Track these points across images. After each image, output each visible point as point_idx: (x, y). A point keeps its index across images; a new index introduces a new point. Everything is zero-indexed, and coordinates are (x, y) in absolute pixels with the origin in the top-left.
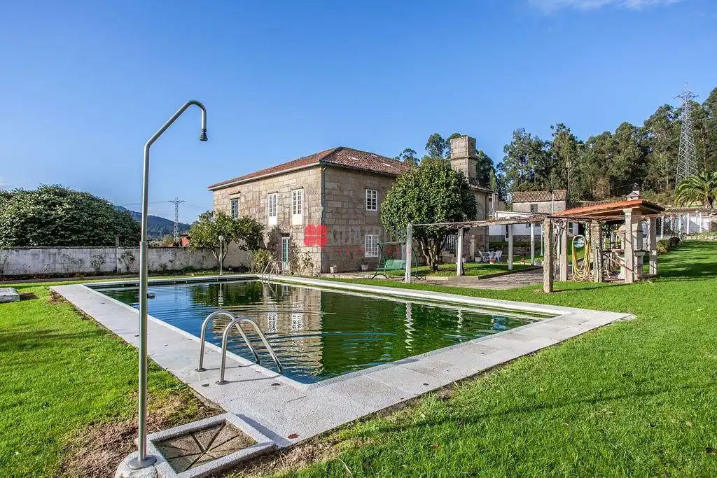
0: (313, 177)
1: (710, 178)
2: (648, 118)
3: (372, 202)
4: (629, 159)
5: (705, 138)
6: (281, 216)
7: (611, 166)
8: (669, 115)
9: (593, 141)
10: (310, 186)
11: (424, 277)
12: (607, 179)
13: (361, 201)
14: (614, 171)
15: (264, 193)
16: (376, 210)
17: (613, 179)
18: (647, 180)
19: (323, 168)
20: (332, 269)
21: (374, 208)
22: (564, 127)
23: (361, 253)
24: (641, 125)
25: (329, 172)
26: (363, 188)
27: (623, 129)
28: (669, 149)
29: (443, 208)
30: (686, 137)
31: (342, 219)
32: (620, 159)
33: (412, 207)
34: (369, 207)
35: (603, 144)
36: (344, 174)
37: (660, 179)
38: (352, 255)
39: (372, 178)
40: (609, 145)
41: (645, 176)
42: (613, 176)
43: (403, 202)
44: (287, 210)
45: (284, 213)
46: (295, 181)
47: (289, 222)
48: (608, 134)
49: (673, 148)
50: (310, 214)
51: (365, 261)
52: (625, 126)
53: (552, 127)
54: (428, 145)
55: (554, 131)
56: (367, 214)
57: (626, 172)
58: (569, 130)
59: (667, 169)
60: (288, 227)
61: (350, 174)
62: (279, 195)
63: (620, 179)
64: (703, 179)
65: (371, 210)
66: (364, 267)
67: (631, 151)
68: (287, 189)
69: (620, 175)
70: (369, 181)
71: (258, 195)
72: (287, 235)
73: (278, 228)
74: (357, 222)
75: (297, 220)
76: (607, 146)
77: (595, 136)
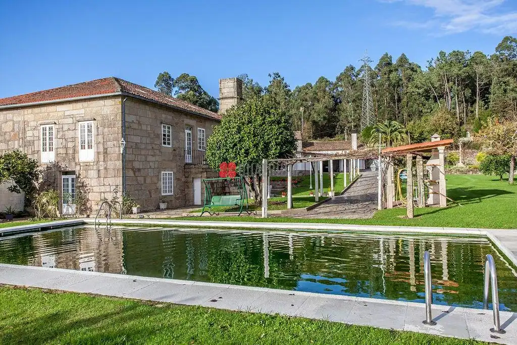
0: (111, 108)
1: (390, 125)
2: (338, 75)
3: (167, 137)
4: (326, 107)
5: (377, 94)
6: (62, 151)
7: (313, 112)
8: (353, 74)
9: (299, 90)
10: (104, 118)
11: (255, 212)
12: (310, 123)
13: (158, 136)
14: (315, 116)
15: (32, 124)
16: (170, 146)
17: (314, 123)
18: (339, 125)
19: (123, 99)
20: (135, 209)
21: (169, 144)
22: (279, 76)
23: (158, 190)
24: (333, 80)
25: (129, 104)
26: (158, 122)
27: (321, 82)
28: (354, 101)
29: (277, 144)
30: (367, 92)
31: (141, 155)
32: (319, 106)
33: (248, 143)
34: (165, 143)
35: (306, 94)
36: (142, 106)
37: (348, 125)
38: (150, 193)
39: (167, 113)
40: (312, 94)
41: (338, 122)
42: (315, 121)
43: (239, 137)
44: (70, 145)
45: (66, 148)
46: (82, 111)
47: (74, 158)
48: (311, 85)
49: (358, 100)
50: (105, 149)
51: (163, 199)
52: (322, 80)
53: (270, 75)
54: (157, 83)
55: (272, 79)
56: (163, 150)
57: (325, 119)
58: (283, 79)
59: (352, 117)
60: (73, 164)
61: (147, 108)
62: (57, 126)
63: (320, 123)
64: (386, 125)
65: (167, 146)
66: (163, 206)
67: (327, 101)
68: (70, 121)
69: (320, 120)
70: (164, 116)
71: (22, 126)
72: (73, 173)
73: (56, 165)
74: (154, 159)
75: (86, 155)
76: (309, 94)
77: (300, 86)
